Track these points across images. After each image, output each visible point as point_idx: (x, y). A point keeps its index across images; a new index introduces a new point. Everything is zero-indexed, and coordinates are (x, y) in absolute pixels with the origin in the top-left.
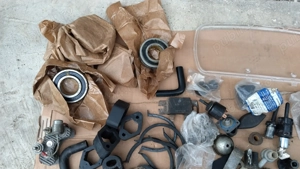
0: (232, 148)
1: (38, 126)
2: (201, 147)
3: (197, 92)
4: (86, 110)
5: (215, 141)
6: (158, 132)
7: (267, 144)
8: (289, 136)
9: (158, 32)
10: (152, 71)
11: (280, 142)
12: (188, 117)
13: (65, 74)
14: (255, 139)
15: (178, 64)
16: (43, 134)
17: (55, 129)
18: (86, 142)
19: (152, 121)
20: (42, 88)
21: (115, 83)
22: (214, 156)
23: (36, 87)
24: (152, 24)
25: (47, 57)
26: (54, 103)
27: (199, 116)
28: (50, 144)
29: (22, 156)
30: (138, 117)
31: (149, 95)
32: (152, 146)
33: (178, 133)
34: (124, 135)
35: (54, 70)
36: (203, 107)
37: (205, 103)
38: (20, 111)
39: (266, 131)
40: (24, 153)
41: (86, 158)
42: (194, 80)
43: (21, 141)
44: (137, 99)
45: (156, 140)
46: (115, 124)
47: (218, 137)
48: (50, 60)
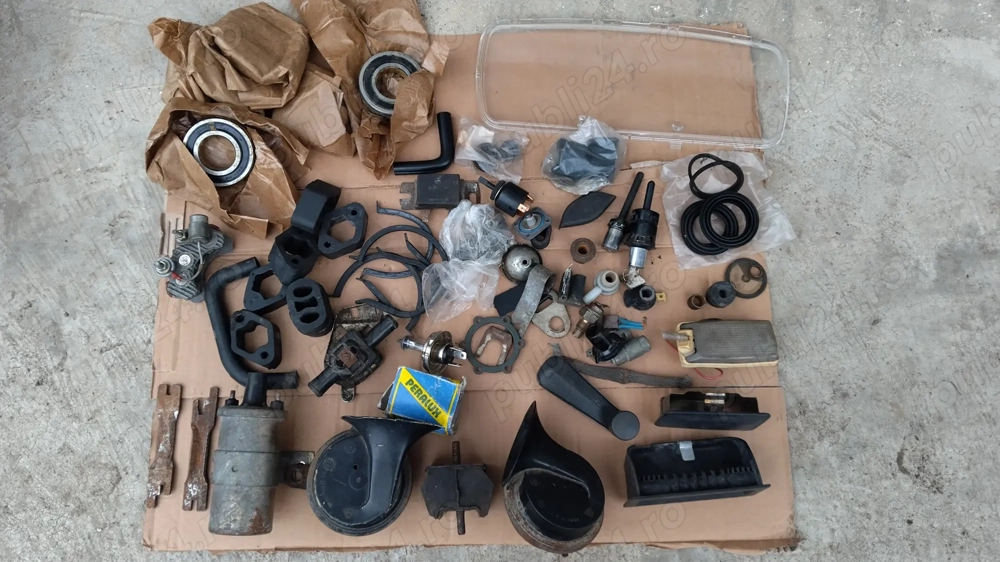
0: (532, 267)
1: (160, 234)
2: (476, 266)
3: (476, 164)
4: (248, 199)
5: (505, 256)
6: (396, 243)
7: (608, 261)
8: (649, 246)
9: (401, 39)
10: (385, 122)
11: (629, 255)
12: (454, 211)
13: (206, 128)
14: (582, 250)
15: (443, 106)
16: (172, 242)
17: (193, 231)
18: (257, 263)
19: (387, 221)
20: (164, 156)
21: (312, 147)
23: (152, 154)
24: (386, 21)
25: (169, 95)
26: (189, 186)
27: (476, 209)
28: (185, 260)
29: (132, 290)
30: (357, 212)
31: (379, 172)
32: (386, 269)
33: (435, 245)
34: (327, 245)
35: (185, 120)
36: (486, 192)
37: (490, 184)
38: (122, 206)
39: (608, 235)
40: (136, 283)
41: (257, 285)
42: (472, 137)
43: (128, 262)
44: (355, 179)
45: (393, 256)
46: (309, 223)
47: (510, 250)
48: (175, 101)
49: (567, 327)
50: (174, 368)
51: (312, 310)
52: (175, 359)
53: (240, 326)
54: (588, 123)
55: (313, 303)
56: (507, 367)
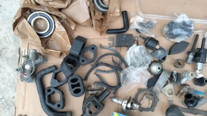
0: (162, 70)
1: (18, 55)
2: (140, 69)
3: (137, 30)
4: (52, 43)
5: (150, 65)
6: (108, 60)
7: (188, 67)
8: (204, 62)
10: (104, 14)
11: (197, 66)
12: (131, 48)
13: (36, 15)
14: (178, 64)
15: (124, 9)
16: (23, 60)
17: (31, 56)
18: (56, 67)
19: (104, 51)
20: (20, 26)
21: (77, 23)
22: (149, 76)
23: (15, 24)
25: (22, 3)
26: (29, 37)
27: (138, 47)
28: (27, 67)
29: (8, 77)
30: (93, 48)
31: (101, 33)
32: (104, 70)
33: (123, 60)
34: (83, 61)
35: (28, 12)
36: (141, 41)
37: (143, 38)
38: (5, 44)
39: (188, 58)
40: (9, 74)
41: (56, 77)
42: (135, 21)
43: (6, 67)
44: (93, 36)
45: (107, 65)
46: (77, 53)
47: (152, 62)
48: (24, 4)
49: (174, 93)
50: (23, 108)
51: (78, 88)
52: (24, 105)
53: (49, 93)
54: (182, 15)
55: (78, 85)
56: (152, 109)
